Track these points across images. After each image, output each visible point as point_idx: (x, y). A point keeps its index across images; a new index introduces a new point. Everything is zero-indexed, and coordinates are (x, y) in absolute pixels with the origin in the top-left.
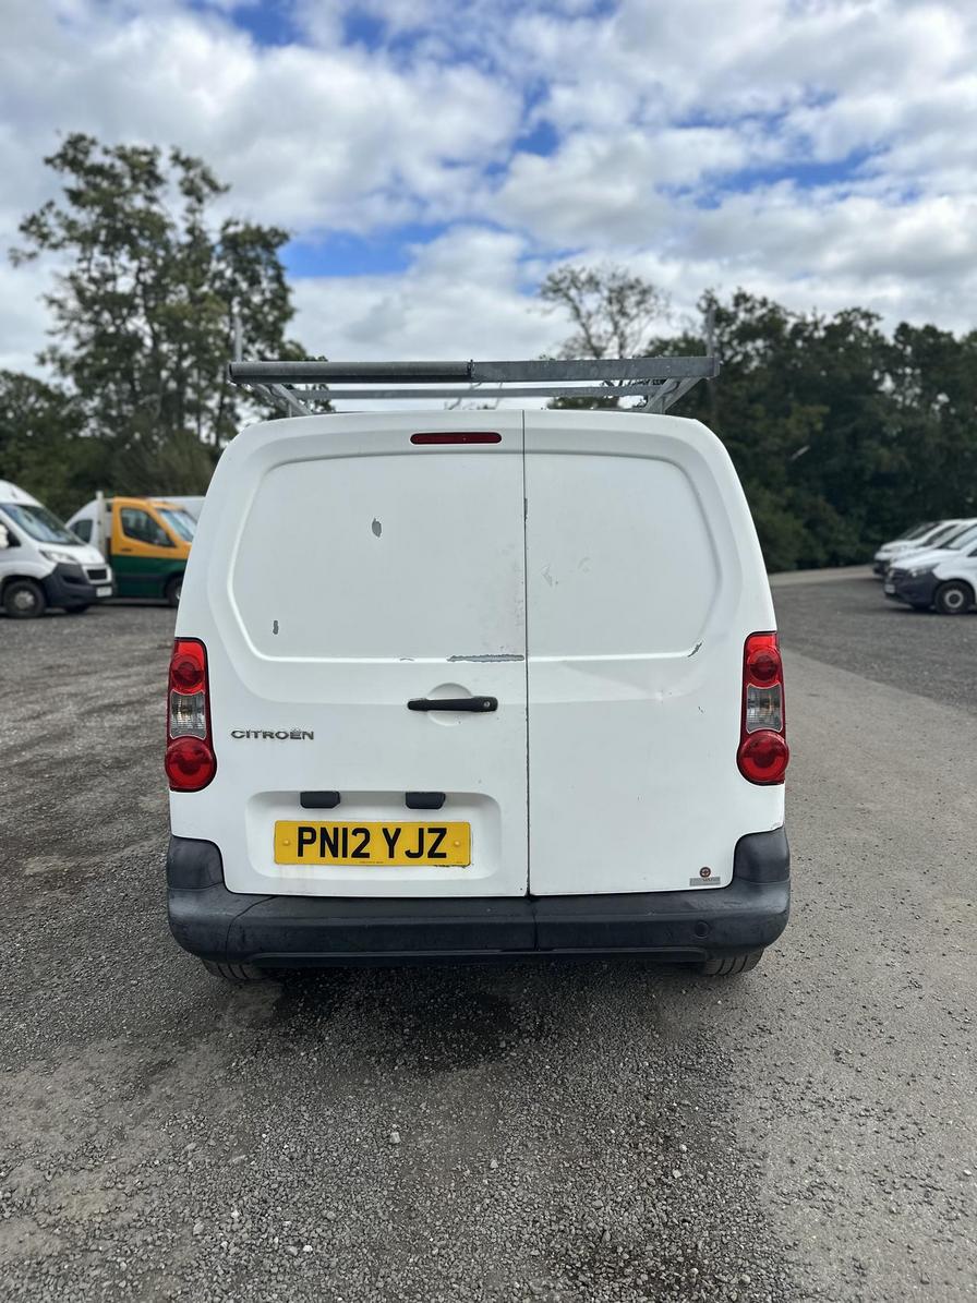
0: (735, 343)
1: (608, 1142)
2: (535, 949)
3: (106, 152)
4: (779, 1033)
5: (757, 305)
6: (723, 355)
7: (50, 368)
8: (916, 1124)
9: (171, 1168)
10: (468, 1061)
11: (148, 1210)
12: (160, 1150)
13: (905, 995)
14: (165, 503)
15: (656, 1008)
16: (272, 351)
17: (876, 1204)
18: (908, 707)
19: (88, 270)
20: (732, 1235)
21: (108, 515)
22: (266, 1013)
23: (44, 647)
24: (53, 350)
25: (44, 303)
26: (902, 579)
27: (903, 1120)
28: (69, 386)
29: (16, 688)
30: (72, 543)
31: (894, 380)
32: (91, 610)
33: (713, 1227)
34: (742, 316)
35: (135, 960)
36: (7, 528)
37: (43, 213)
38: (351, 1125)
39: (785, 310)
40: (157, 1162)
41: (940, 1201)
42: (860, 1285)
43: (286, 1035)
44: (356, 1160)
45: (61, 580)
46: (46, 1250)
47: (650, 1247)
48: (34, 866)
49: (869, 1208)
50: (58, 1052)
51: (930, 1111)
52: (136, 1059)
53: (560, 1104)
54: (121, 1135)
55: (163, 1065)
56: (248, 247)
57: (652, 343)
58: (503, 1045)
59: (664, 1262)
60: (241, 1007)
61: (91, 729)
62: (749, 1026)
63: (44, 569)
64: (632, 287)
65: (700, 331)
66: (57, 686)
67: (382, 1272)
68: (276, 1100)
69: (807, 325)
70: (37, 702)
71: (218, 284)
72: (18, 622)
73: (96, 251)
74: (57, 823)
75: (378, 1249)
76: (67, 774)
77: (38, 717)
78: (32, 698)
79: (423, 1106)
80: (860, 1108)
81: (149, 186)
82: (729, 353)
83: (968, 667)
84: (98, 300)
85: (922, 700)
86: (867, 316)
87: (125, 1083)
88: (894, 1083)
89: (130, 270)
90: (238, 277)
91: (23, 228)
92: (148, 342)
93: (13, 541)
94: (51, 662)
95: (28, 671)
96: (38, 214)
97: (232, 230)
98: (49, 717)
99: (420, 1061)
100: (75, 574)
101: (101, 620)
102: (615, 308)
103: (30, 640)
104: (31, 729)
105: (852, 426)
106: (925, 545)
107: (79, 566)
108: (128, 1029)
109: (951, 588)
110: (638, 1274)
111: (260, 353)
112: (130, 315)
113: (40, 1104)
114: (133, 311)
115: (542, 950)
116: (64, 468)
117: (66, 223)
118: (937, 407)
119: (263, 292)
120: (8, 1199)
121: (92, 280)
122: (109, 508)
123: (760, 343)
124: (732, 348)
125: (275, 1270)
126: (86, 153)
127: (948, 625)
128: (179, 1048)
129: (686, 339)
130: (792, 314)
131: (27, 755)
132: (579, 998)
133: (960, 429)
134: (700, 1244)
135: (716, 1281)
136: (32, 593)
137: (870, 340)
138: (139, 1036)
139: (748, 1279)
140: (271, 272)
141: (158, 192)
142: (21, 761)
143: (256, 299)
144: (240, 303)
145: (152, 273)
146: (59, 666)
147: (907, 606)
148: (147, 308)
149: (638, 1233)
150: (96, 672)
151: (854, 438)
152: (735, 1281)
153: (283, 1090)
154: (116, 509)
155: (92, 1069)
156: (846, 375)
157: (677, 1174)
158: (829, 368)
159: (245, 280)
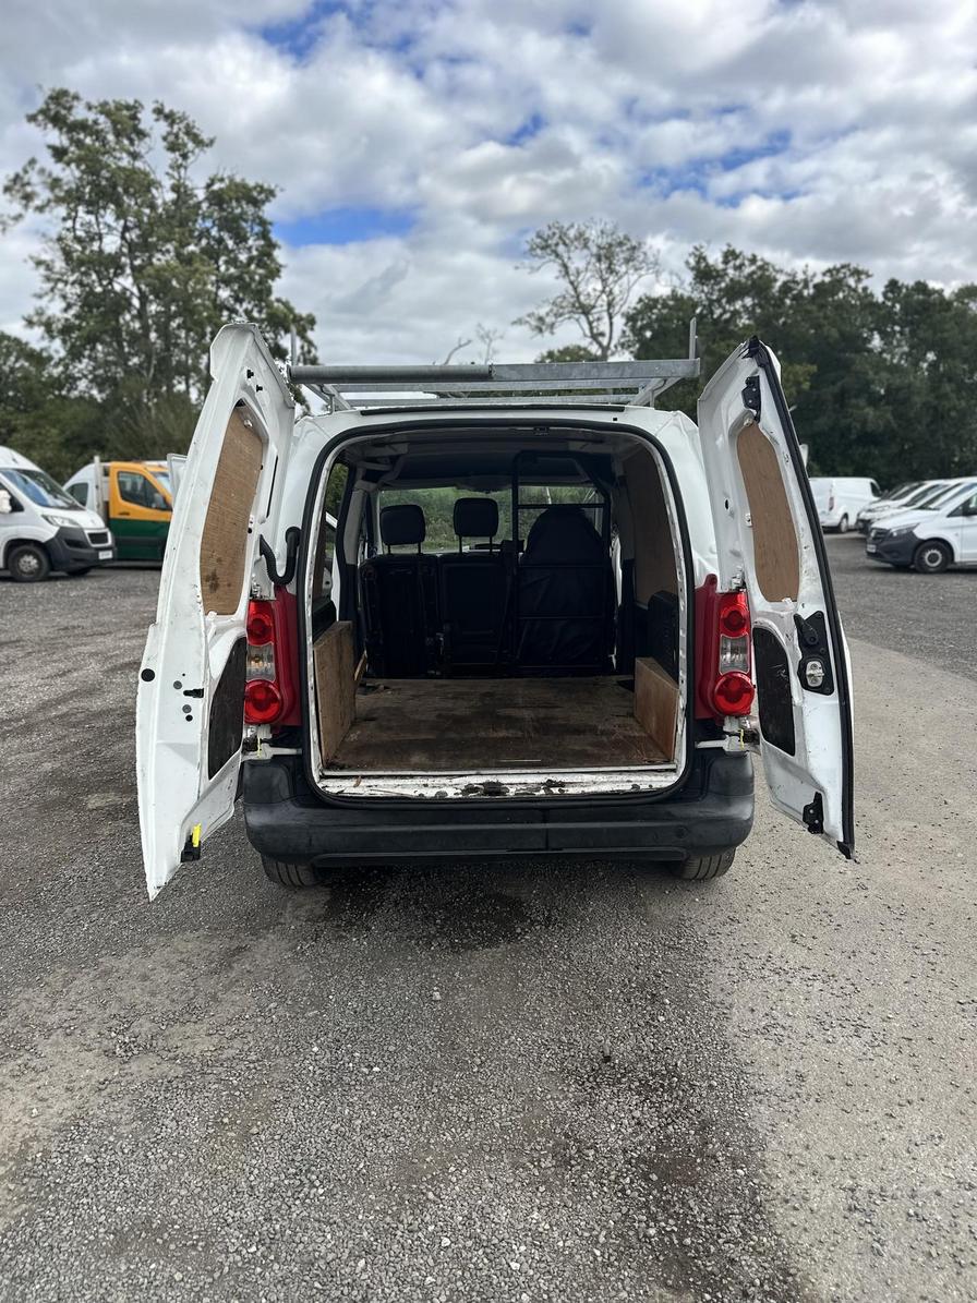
0: (724, 301)
1: (607, 998)
2: (547, 849)
3: (90, 107)
4: (746, 923)
5: (747, 263)
6: (712, 313)
7: (39, 331)
8: (853, 984)
9: (259, 1020)
10: (491, 942)
11: (246, 1048)
12: (249, 1008)
13: (853, 896)
14: (160, 466)
15: (644, 904)
16: (260, 312)
17: (816, 1037)
18: (879, 660)
19: (74, 229)
20: (704, 1057)
21: (106, 479)
22: (319, 911)
23: (55, 609)
24: (40, 313)
25: (31, 264)
26: (883, 539)
27: (842, 982)
28: (57, 349)
29: (37, 648)
30: (72, 507)
31: (882, 339)
32: (92, 573)
33: (689, 1052)
34: (731, 272)
35: (201, 874)
36: (10, 493)
37: (26, 172)
38: (401, 988)
39: (773, 267)
40: (247, 1017)
41: (866, 1036)
42: (800, 1087)
43: (338, 926)
44: (407, 1012)
45: (65, 544)
46: (172, 1073)
47: (640, 1065)
48: (94, 801)
49: (811, 1040)
50: (151, 941)
51: (865, 976)
52: (216, 946)
53: (567, 973)
54: (214, 998)
55: (239, 949)
56: (234, 204)
57: (640, 300)
58: (519, 931)
59: (652, 1074)
60: (299, 906)
61: (118, 684)
62: (721, 918)
63: (47, 533)
64: (620, 244)
65: (689, 289)
66: (76, 646)
67: (436, 1083)
68: (337, 972)
69: (797, 283)
70: (60, 661)
71: (204, 242)
72: (24, 585)
73: (81, 209)
74: (106, 766)
75: (431, 1069)
76: (106, 725)
77: (64, 674)
78: (55, 657)
79: (457, 974)
80: (809, 974)
81: (132, 142)
82: (718, 312)
83: (940, 624)
84: (84, 260)
85: (894, 654)
86: (857, 273)
87: (212, 962)
88: (838, 957)
89: (115, 229)
90: (225, 235)
91: (7, 189)
92: (136, 302)
93: (16, 506)
94: (64, 623)
95: (44, 633)
96: (20, 172)
97: (216, 187)
98: (75, 674)
99: (452, 943)
100: (79, 538)
101: (104, 583)
102: (604, 266)
103: (40, 603)
104: (61, 686)
105: (839, 384)
106: (906, 505)
107: (81, 530)
108: (206, 924)
109: (930, 548)
110: (632, 1082)
111: (247, 312)
112: (116, 275)
113: (145, 978)
114: (119, 271)
115: (553, 849)
116: (54, 431)
117: (49, 180)
118: (925, 365)
119: (250, 249)
120: (134, 1042)
121: (78, 240)
122: (106, 473)
123: (748, 301)
124: (720, 306)
125: (353, 1083)
126: (70, 109)
127: (926, 583)
128: (251, 937)
129: (674, 296)
130: (781, 271)
131: (63, 709)
132: (578, 896)
133: (947, 388)
134: (679, 1063)
135: (691, 1085)
136: (36, 557)
137: (859, 298)
138: (216, 929)
139: (715, 1084)
140: (257, 229)
141: (141, 147)
142: (60, 713)
143: (243, 257)
144: (226, 262)
145: (137, 232)
146: (74, 627)
147: (889, 565)
148: (133, 268)
149: (632, 1057)
150: (110, 633)
151: (842, 398)
152: (705, 1085)
153: (342, 966)
154: (113, 473)
155: (182, 953)
156: (834, 333)
157: (661, 1019)
158: (818, 327)
159: (231, 238)
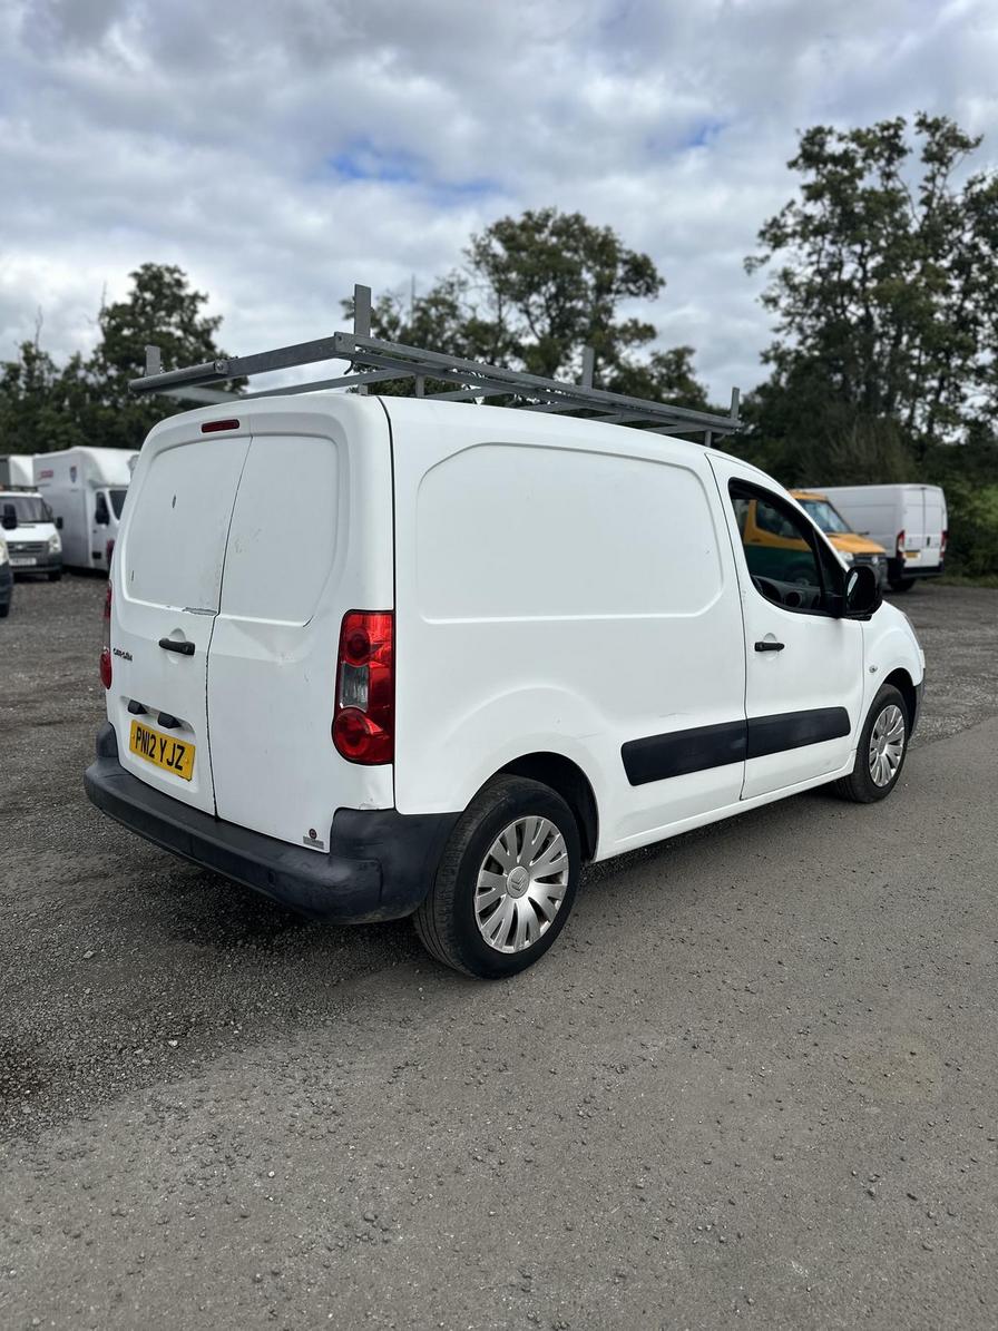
3: (841, 138)
7: (773, 365)
19: (817, 263)
24: (776, 347)
25: (762, 302)
37: (783, 215)
73: (827, 241)
81: (889, 162)
91: (762, 234)
96: (778, 216)
97: (977, 188)
117: (802, 220)
126: (822, 145)
141: (899, 165)
159: (986, 243)
